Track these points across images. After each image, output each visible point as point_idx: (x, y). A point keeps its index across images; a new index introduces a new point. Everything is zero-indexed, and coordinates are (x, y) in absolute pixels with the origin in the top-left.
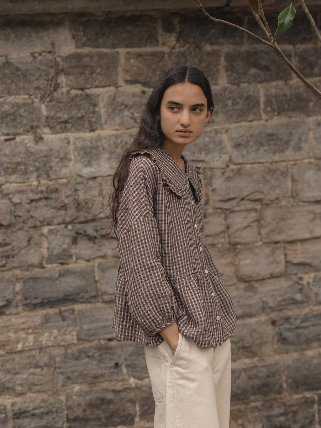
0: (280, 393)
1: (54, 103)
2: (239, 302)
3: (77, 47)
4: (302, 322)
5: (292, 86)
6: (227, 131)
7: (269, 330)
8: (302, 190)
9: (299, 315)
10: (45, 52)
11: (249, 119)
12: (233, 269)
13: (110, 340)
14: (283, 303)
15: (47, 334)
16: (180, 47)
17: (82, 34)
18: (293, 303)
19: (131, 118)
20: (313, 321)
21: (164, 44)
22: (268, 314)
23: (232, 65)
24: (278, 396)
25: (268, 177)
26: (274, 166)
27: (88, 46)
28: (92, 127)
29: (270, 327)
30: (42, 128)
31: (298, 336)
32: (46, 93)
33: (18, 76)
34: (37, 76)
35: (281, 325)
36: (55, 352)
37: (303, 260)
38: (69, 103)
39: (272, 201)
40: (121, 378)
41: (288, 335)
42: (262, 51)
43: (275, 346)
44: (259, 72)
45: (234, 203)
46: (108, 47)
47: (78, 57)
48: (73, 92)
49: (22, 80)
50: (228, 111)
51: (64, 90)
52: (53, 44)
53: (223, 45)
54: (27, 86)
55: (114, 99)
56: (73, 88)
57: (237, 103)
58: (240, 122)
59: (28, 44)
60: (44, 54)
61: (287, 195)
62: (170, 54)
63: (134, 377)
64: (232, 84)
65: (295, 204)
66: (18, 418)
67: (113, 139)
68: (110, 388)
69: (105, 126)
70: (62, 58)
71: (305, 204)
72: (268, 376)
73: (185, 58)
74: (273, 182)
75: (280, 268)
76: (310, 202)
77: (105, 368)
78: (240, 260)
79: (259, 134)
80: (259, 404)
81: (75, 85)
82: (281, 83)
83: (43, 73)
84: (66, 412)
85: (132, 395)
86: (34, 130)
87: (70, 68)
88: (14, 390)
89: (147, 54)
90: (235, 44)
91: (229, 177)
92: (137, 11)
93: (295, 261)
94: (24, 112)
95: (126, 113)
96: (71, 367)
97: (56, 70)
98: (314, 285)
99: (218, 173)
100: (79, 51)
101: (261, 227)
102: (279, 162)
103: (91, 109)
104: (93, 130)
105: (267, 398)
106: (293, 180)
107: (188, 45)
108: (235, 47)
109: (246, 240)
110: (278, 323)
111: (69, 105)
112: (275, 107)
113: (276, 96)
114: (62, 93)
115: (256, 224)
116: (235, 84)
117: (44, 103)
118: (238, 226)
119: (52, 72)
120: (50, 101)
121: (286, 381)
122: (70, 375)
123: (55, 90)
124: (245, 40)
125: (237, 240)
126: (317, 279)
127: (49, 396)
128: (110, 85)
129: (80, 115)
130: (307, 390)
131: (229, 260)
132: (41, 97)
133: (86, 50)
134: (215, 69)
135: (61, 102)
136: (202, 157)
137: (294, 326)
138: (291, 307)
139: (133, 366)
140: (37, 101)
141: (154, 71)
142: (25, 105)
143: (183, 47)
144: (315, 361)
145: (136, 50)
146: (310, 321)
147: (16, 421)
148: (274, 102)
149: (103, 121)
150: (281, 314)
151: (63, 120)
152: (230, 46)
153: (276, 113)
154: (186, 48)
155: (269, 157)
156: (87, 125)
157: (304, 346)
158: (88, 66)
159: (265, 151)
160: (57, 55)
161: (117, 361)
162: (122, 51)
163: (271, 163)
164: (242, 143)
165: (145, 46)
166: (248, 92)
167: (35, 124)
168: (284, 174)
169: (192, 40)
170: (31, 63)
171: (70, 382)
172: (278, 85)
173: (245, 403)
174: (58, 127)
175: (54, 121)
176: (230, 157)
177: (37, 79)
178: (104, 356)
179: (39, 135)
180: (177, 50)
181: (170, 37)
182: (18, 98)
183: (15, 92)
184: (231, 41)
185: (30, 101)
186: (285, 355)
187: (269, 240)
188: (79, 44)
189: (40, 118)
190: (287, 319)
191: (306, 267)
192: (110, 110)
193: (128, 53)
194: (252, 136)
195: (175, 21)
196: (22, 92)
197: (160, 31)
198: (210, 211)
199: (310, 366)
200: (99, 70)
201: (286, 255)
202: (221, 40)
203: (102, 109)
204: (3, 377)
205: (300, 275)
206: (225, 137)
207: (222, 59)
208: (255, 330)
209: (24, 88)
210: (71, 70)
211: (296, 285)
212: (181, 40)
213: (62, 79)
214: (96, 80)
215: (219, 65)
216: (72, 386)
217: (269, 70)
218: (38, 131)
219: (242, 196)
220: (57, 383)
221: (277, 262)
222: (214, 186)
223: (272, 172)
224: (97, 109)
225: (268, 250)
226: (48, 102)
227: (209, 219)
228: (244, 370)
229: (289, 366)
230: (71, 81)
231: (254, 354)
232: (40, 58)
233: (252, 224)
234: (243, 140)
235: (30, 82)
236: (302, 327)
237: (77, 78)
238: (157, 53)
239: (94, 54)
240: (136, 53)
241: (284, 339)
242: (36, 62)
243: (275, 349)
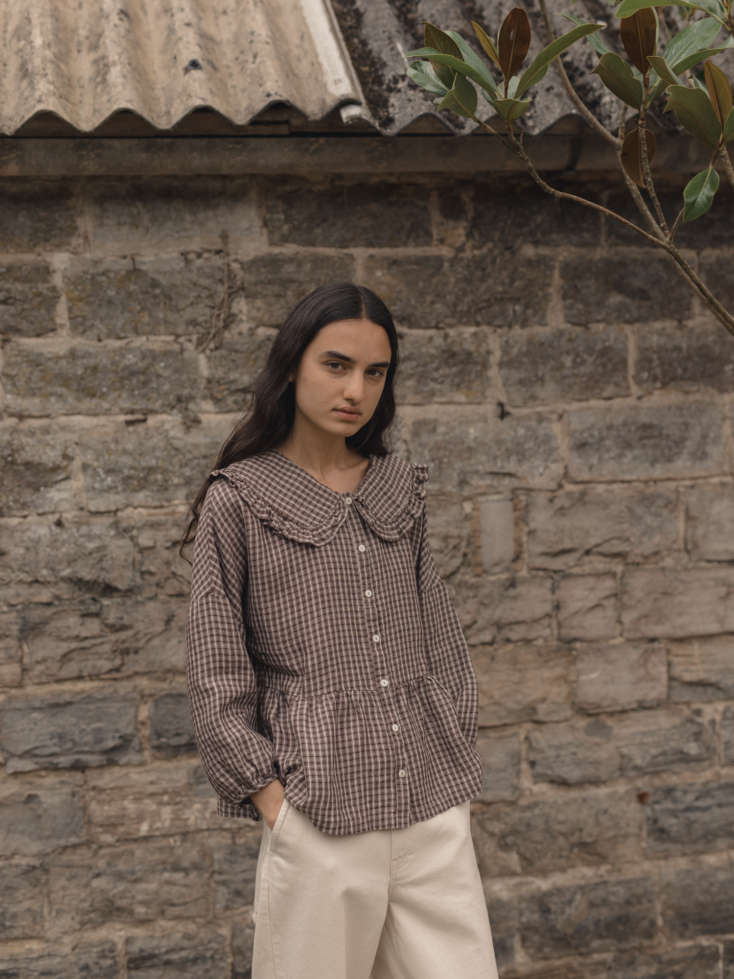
0: (649, 935)
1: (223, 352)
2: (574, 754)
3: (271, 243)
4: (697, 799)
5: (691, 331)
6: (561, 417)
7: (633, 812)
8: (704, 537)
9: (692, 785)
10: (209, 251)
11: (605, 394)
12: (564, 689)
14: (661, 759)
15: (197, 806)
16: (474, 247)
17: (282, 217)
18: (680, 760)
20: (720, 796)
21: (442, 241)
22: (631, 780)
23: (576, 287)
24: (646, 943)
25: (639, 510)
26: (651, 489)
27: (294, 241)
29: (635, 806)
30: (198, 401)
31: (689, 825)
32: (209, 333)
33: (155, 297)
34: (191, 299)
35: (657, 802)
36: (213, 841)
37: (702, 676)
38: (252, 352)
39: (646, 557)
41: (670, 823)
42: (635, 261)
43: (644, 845)
44: (628, 301)
45: (570, 559)
46: (333, 246)
47: (273, 263)
48: (262, 332)
49: (162, 304)
50: (565, 377)
51: (245, 327)
52: (224, 237)
53: (558, 246)
54: (172, 317)
56: (261, 324)
57: (583, 362)
58: (587, 400)
59: (176, 236)
60: (206, 255)
61: (675, 546)
62: (454, 261)
64: (574, 324)
65: (690, 565)
66: (137, 968)
70: (241, 263)
71: (710, 565)
72: (628, 902)
73: (484, 269)
74: (649, 519)
75: (656, 691)
76: (720, 562)
78: (579, 673)
79: (625, 424)
80: (608, 956)
81: (266, 318)
82: (670, 325)
83: (205, 293)
84: (230, 960)
86: (184, 405)
87: (256, 284)
88: (131, 913)
89: (409, 260)
90: (583, 245)
91: (562, 508)
92: (391, 174)
93: (688, 677)
94: (165, 368)
96: (243, 871)
97: (230, 288)
98: (724, 727)
99: (541, 499)
100: (276, 250)
101: (622, 607)
102: (662, 480)
105: (625, 946)
106: (689, 518)
107: (490, 245)
108: (583, 251)
109: (591, 634)
110: (650, 800)
111: (253, 356)
112: (658, 371)
113: (660, 350)
114: (240, 334)
115: (612, 601)
116: (579, 325)
117: (203, 351)
118: (579, 605)
119: (221, 290)
120: (217, 348)
121: (663, 914)
122: (240, 887)
123: (226, 327)
124: (603, 238)
125: (575, 633)
126: (729, 715)
127: (199, 928)
130: (704, 932)
131: (559, 671)
132: (199, 339)
133: (289, 250)
134: (540, 294)
135: (237, 351)
136: (511, 466)
137: (681, 806)
138: (676, 768)
140: (190, 347)
141: (422, 294)
142: (166, 354)
143: (479, 248)
144: (722, 876)
145: (387, 251)
146: (713, 797)
147: (133, 973)
148: (656, 363)
150: (657, 782)
151: (240, 386)
152: (573, 249)
153: (658, 385)
154: (485, 250)
155: (643, 471)
157: (700, 846)
158: (292, 281)
159: (635, 458)
160: (232, 257)
162: (360, 253)
163: (646, 482)
164: (591, 440)
165: (405, 244)
166: (604, 341)
167: (186, 392)
168: (671, 505)
169: (497, 235)
170: (180, 272)
171: (241, 901)
172: (664, 329)
173: (581, 954)
174: (230, 400)
175: (222, 387)
176: (566, 467)
177: (192, 304)
179: (192, 415)
180: (468, 254)
181: (455, 228)
182: (154, 341)
183: (148, 328)
184: (575, 239)
185: (176, 347)
186: (662, 863)
187: (639, 635)
188: (276, 237)
189: (195, 380)
190: (669, 791)
191: (710, 690)
193: (371, 257)
194: (610, 427)
195: (466, 197)
196: (162, 329)
197: (436, 216)
198: (524, 573)
199: (711, 884)
201: (669, 664)
202: (554, 236)
204: (110, 886)
205: (695, 706)
206: (556, 428)
207: (556, 274)
208: (606, 812)
209: (166, 321)
210: (259, 288)
211: (689, 725)
212: (476, 235)
213: (241, 306)
215: (549, 285)
216: (244, 909)
217: (648, 298)
218: (192, 406)
219: (588, 547)
220: (214, 903)
221: (650, 678)
222: (532, 525)
223: (647, 500)
225: (634, 655)
226: (212, 350)
227: (521, 589)
228: (582, 888)
229: (669, 885)
230: (259, 309)
231: (602, 858)
232: (199, 262)
233: (605, 603)
234: (592, 436)
235: (178, 311)
236: (698, 809)
237: (269, 304)
238: (427, 259)
239: (304, 257)
240: (387, 258)
241: (662, 831)
242: (191, 271)
243: (644, 849)
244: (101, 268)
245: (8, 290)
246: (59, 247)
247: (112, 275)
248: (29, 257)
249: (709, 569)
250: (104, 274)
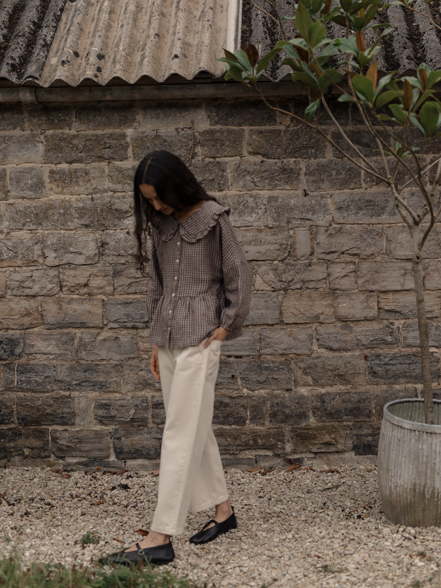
0: (369, 417)
2: (336, 337)
3: (211, 125)
4: (390, 360)
6: (331, 196)
7: (362, 364)
8: (394, 248)
9: (389, 354)
10: (186, 128)
11: (350, 187)
12: (332, 310)
13: (229, 356)
14: (374, 342)
16: (294, 126)
17: (215, 114)
18: (383, 343)
19: (252, 182)
20: (401, 360)
21: (280, 123)
22: (361, 350)
23: (338, 142)
24: (367, 420)
25: (365, 236)
26: (371, 227)
27: (220, 124)
28: (220, 187)
29: (363, 361)
31: (387, 371)
33: (165, 146)
34: (179, 147)
35: (373, 360)
37: (393, 308)
38: (203, 168)
39: (368, 256)
40: (237, 387)
41: (378, 369)
42: (364, 131)
43: (367, 378)
44: (361, 148)
45: (335, 256)
46: (236, 126)
47: (212, 132)
48: (207, 160)
50: (333, 180)
51: (200, 158)
52: (193, 122)
53: (330, 125)
55: (239, 167)
56: (206, 156)
57: (341, 174)
58: (343, 189)
59: (173, 122)
60: (185, 130)
61: (382, 252)
62: (285, 131)
63: (247, 388)
64: (337, 158)
65: (388, 260)
66: (156, 408)
67: (237, 198)
68: (227, 394)
69: (231, 187)
70: (199, 133)
72: (359, 401)
73: (298, 135)
74: (369, 240)
75: (374, 313)
76: (402, 260)
77: (224, 378)
78: (338, 304)
79: (359, 200)
80: (350, 424)
81: (208, 154)
83: (184, 144)
85: (244, 402)
87: (205, 140)
88: (154, 386)
89: (266, 131)
90: (341, 125)
91: (331, 234)
92: (260, 97)
93: (386, 308)
95: (248, 178)
97: (194, 142)
98: (403, 330)
99: (322, 230)
100: (213, 127)
101: (357, 277)
102: (375, 224)
103: (220, 173)
104: (221, 190)
105: (357, 420)
106: (388, 240)
107: (301, 125)
109: (343, 287)
110: (369, 359)
112: (374, 178)
114: (199, 160)
115: (353, 274)
116: (339, 158)
118: (338, 274)
119: (191, 143)
123: (193, 158)
125: (336, 286)
126: (406, 325)
128: (236, 156)
129: (211, 178)
131: (329, 302)
133: (218, 127)
134: (322, 145)
135: (197, 167)
136: (309, 216)
137: (383, 363)
138: (381, 346)
139: (246, 379)
141: (272, 145)
143: (296, 126)
144: (401, 394)
145: (258, 128)
146: (397, 360)
147: (154, 410)
149: (230, 183)
150: (373, 352)
153: (374, 184)
154: (299, 127)
155: (367, 220)
156: (216, 186)
157: (392, 381)
158: (219, 140)
159: (363, 214)
160: (195, 130)
161: (234, 374)
162: (247, 128)
163: (369, 224)
164: (343, 206)
165: (265, 125)
166: (350, 165)
168: (380, 234)
170: (175, 136)
172: (377, 160)
173: (338, 421)
176: (333, 217)
177: (179, 149)
178: (224, 369)
180: (291, 129)
181: (286, 118)
186: (375, 387)
187: (365, 289)
188: (213, 122)
190: (378, 356)
191: (397, 314)
192: (236, 175)
193: (251, 130)
194: (353, 201)
195: (291, 105)
197: (278, 113)
198: (315, 260)
200: (227, 143)
201: (378, 302)
203: (229, 175)
204: (146, 375)
205: (391, 321)
206: (329, 201)
207: (329, 137)
208: (350, 363)
210: (206, 142)
211: (387, 329)
212: (295, 121)
213: (199, 149)
214: (225, 151)
215: (326, 141)
217: (370, 147)
219: (342, 251)
221: (369, 307)
222: (318, 241)
223: (369, 232)
224: (225, 174)
225: (363, 297)
227: (314, 267)
228: (339, 394)
229: (377, 396)
230: (206, 151)
231: (349, 382)
232: (182, 132)
233: (349, 274)
234: (344, 204)
236: (390, 364)
237: (210, 149)
238: (274, 131)
239: (224, 130)
240: (258, 131)
241: (375, 373)
242: (179, 136)
243: (367, 380)
244: (145, 135)
245: (110, 143)
246: (129, 127)
247: (149, 137)
248: (118, 131)
249: (397, 262)
250: (146, 137)
